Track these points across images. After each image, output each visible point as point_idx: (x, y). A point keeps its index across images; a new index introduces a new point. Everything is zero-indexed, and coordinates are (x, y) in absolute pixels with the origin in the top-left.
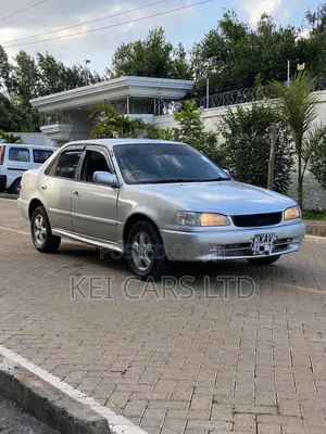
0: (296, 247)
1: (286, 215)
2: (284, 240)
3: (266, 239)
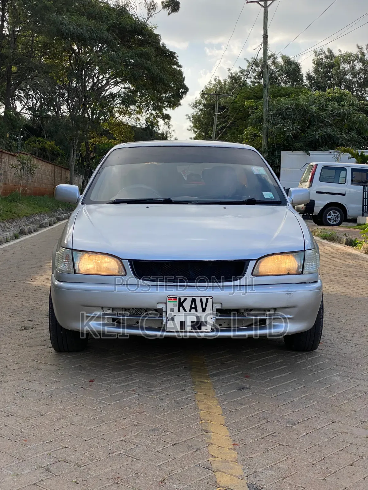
3: (193, 306)
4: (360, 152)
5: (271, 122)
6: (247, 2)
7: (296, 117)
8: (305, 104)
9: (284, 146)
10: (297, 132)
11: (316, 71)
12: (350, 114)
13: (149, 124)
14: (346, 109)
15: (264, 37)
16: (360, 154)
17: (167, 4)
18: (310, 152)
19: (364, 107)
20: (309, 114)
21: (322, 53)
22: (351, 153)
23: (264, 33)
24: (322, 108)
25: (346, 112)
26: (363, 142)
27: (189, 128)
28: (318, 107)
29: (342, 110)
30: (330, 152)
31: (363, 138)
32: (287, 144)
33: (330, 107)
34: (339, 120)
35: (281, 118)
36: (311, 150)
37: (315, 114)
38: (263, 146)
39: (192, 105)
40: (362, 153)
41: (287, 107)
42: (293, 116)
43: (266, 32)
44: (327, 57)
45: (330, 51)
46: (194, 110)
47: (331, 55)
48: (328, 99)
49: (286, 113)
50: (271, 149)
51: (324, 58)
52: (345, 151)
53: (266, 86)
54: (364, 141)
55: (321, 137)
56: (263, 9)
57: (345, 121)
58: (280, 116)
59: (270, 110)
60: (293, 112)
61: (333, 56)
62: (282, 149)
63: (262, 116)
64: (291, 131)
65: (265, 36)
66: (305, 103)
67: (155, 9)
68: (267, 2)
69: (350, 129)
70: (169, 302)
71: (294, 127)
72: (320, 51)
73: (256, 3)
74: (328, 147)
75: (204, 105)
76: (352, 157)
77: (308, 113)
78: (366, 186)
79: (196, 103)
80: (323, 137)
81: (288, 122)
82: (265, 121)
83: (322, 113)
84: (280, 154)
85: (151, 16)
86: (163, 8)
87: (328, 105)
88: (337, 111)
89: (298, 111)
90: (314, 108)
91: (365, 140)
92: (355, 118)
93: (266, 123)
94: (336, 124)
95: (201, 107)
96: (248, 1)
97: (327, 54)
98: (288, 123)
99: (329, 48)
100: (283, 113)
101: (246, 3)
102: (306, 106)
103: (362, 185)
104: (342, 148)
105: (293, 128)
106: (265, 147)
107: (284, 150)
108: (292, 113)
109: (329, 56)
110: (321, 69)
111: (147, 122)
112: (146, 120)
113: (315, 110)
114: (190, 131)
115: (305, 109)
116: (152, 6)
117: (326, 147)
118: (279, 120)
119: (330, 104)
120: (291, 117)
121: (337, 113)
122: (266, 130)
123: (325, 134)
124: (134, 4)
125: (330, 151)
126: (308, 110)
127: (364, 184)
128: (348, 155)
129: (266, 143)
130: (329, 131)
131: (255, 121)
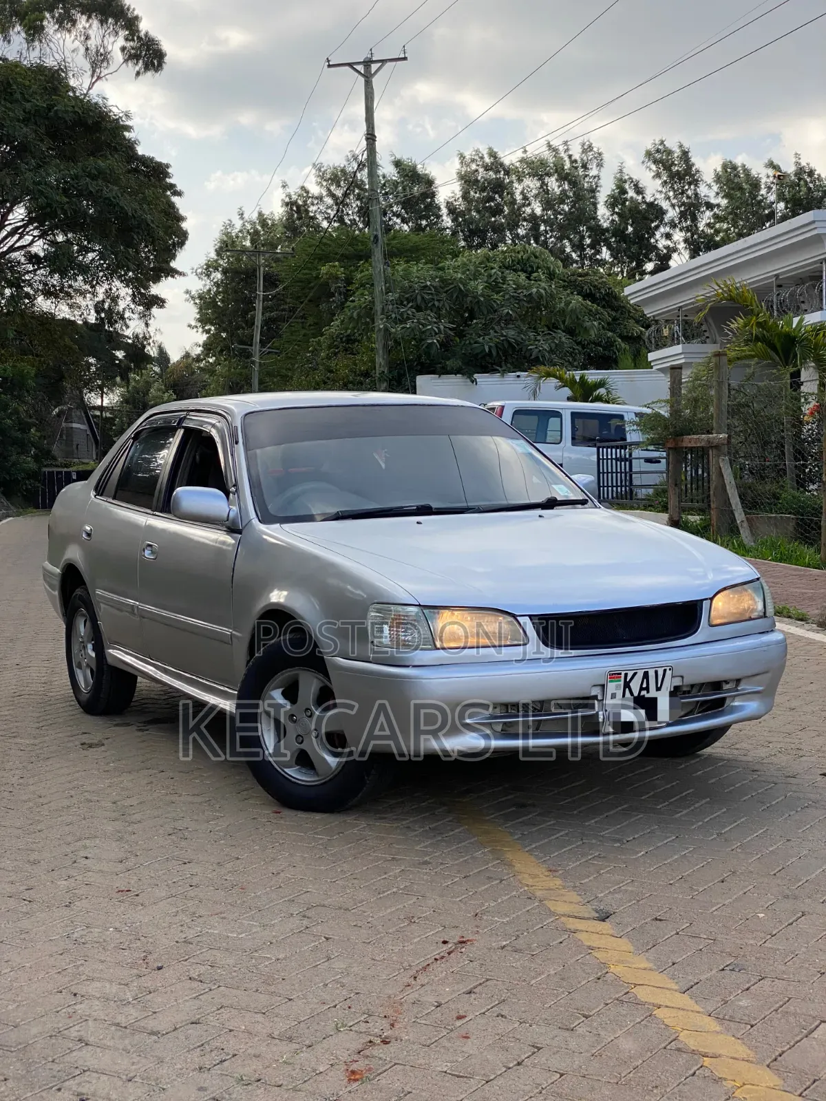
0: (752, 706)
1: (722, 606)
2: (716, 686)
3: (644, 686)
4: (577, 375)
5: (393, 316)
6: (329, 66)
7: (444, 305)
8: (461, 278)
9: (422, 364)
10: (447, 336)
11: (465, 196)
12: (552, 296)
13: (103, 315)
14: (541, 286)
15: (367, 139)
16: (578, 378)
17: (133, 51)
18: (476, 376)
19: (576, 280)
20: (469, 299)
21: (477, 157)
22: (560, 378)
23: (367, 130)
24: (494, 286)
25: (543, 291)
26: (580, 353)
27: (193, 323)
28: (486, 282)
29: (534, 290)
30: (518, 376)
31: (578, 344)
32: (428, 361)
33: (511, 282)
34: (530, 307)
35: (411, 307)
36: (478, 373)
37: (482, 299)
38: (377, 366)
39: (199, 271)
40: (582, 377)
41: (422, 285)
42: (436, 303)
43: (370, 129)
44: (487, 168)
45: (493, 154)
46: (203, 282)
47: (496, 165)
48: (505, 267)
49: (423, 298)
50: (395, 373)
51: (481, 170)
52: (548, 375)
53: (377, 240)
54: (580, 349)
55: (497, 346)
56: (362, 80)
57: (541, 311)
58: (411, 304)
59: (388, 291)
60: (437, 295)
61: (502, 165)
62: (416, 370)
63: (373, 302)
64: (436, 334)
65: (369, 136)
66: (459, 275)
67: (108, 63)
68: (370, 66)
69: (553, 327)
70: (610, 682)
71: (442, 327)
72: (474, 153)
73: (347, 68)
74: (512, 363)
75: (225, 272)
76: (564, 386)
77: (467, 296)
78: (603, 447)
79: (208, 266)
80: (500, 346)
81: (429, 315)
82: (379, 313)
83: (495, 297)
84: (415, 382)
85: (99, 78)
86: (126, 61)
87: (505, 277)
88: (525, 291)
89: (446, 292)
90: (479, 286)
91: (583, 348)
92: (563, 305)
93: (382, 319)
94: (523, 318)
95: (218, 276)
96: (331, 63)
97: (487, 160)
98: (429, 318)
99: (490, 149)
100: (416, 298)
101: (326, 67)
102: (461, 283)
103: (595, 446)
104: (542, 368)
105: (438, 328)
106: (382, 369)
107: (421, 373)
108: (435, 297)
109: (492, 163)
110: (476, 193)
111: (98, 312)
112: (96, 307)
113: (482, 289)
114: (195, 330)
115: (460, 289)
116: (101, 55)
117: (509, 365)
118: (409, 312)
119: (511, 276)
120: (434, 305)
121: (525, 296)
122: (382, 333)
123: (503, 341)
124: (59, 51)
125: (518, 373)
126: (468, 290)
127: (598, 444)
128: (553, 382)
129: (384, 359)
130: (511, 333)
131: (358, 315)
